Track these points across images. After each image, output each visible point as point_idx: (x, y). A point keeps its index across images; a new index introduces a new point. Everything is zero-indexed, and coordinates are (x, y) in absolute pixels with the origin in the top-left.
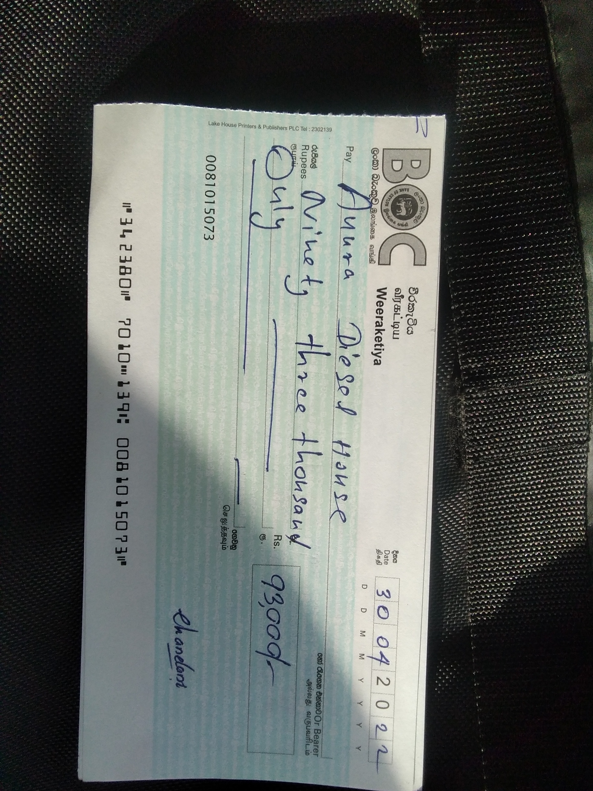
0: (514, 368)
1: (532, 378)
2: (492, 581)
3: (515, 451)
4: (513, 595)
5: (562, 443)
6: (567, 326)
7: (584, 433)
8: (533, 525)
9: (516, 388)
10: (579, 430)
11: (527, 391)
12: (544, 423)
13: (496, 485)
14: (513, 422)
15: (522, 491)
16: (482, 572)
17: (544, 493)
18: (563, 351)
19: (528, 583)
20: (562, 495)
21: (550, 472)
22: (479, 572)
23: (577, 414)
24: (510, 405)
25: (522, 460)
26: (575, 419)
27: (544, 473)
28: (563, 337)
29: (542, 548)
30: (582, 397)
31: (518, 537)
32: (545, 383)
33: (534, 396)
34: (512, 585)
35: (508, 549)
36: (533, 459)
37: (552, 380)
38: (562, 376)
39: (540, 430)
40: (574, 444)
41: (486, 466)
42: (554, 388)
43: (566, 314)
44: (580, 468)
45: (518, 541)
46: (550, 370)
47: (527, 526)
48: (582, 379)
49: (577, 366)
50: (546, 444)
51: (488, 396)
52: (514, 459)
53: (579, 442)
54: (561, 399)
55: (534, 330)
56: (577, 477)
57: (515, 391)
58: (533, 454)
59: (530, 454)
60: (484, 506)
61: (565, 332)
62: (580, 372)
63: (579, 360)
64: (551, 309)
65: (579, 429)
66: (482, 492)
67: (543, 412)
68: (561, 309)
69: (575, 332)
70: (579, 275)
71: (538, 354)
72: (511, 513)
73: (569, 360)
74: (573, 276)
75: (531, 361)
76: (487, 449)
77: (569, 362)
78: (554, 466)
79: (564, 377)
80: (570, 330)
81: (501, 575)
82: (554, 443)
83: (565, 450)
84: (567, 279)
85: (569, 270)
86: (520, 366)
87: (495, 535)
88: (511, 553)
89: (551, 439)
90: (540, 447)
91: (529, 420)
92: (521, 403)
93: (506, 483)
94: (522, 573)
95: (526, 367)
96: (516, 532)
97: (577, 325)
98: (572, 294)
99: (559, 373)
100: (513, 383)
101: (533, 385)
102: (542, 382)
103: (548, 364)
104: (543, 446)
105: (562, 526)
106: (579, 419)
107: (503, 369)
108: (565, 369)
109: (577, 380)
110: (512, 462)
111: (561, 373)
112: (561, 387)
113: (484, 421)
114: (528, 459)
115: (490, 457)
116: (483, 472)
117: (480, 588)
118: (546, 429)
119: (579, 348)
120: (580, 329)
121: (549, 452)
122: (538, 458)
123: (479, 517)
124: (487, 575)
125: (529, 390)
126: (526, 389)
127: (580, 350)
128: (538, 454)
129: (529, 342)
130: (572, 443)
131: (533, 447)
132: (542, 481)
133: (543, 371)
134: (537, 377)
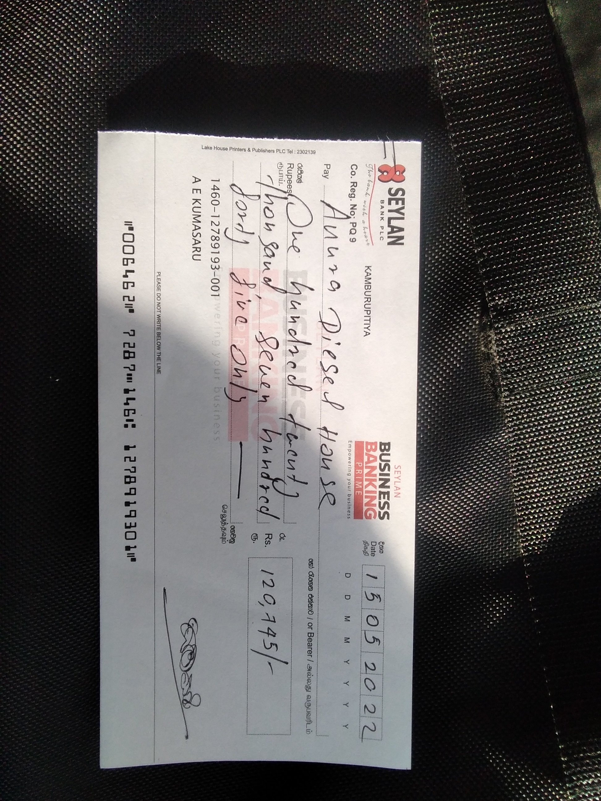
1: (557, 309)
2: (540, 511)
3: (548, 381)
4: (561, 523)
5: (593, 370)
6: (586, 256)
8: (575, 453)
9: (543, 319)
12: (573, 351)
13: (534, 416)
14: (544, 353)
15: (559, 420)
16: (529, 503)
17: (581, 420)
19: (575, 510)
21: (585, 399)
22: (527, 504)
24: (539, 336)
25: (556, 389)
27: (579, 401)
28: (583, 267)
29: (585, 476)
31: (561, 467)
32: (570, 313)
33: (561, 326)
34: (559, 513)
35: (552, 478)
36: (567, 387)
37: (577, 309)
38: (586, 304)
39: (571, 358)
41: (521, 398)
42: (579, 316)
43: (584, 245)
45: (562, 470)
46: (574, 299)
47: (568, 455)
50: (578, 372)
51: (517, 330)
52: (548, 389)
54: (588, 327)
55: (554, 263)
57: (542, 322)
58: (567, 383)
59: (563, 383)
60: (525, 438)
61: (584, 262)
64: (569, 242)
66: (521, 424)
67: (572, 341)
68: (578, 240)
70: (592, 207)
71: (561, 286)
72: (551, 443)
73: (591, 289)
74: (587, 208)
75: (555, 292)
76: (521, 381)
78: (588, 393)
79: (588, 306)
80: (590, 259)
81: (548, 505)
82: (585, 371)
85: (583, 203)
86: (544, 298)
87: (539, 466)
88: (555, 483)
89: (582, 367)
90: (572, 375)
91: (559, 349)
92: (549, 334)
93: (544, 413)
94: (568, 501)
95: (550, 298)
96: (558, 462)
98: (588, 226)
99: (583, 302)
100: (539, 315)
101: (558, 315)
102: (567, 311)
103: (571, 294)
104: (575, 374)
107: (529, 303)
108: (588, 297)
110: (546, 392)
111: (585, 301)
112: (586, 316)
113: (515, 354)
114: (562, 388)
115: (525, 388)
116: (519, 403)
117: (529, 519)
118: (576, 357)
121: (582, 379)
122: (572, 386)
123: (521, 449)
124: (535, 506)
125: (555, 320)
126: (553, 320)
128: (571, 382)
129: (551, 275)
131: (565, 376)
132: (578, 409)
133: (567, 301)
134: (562, 307)
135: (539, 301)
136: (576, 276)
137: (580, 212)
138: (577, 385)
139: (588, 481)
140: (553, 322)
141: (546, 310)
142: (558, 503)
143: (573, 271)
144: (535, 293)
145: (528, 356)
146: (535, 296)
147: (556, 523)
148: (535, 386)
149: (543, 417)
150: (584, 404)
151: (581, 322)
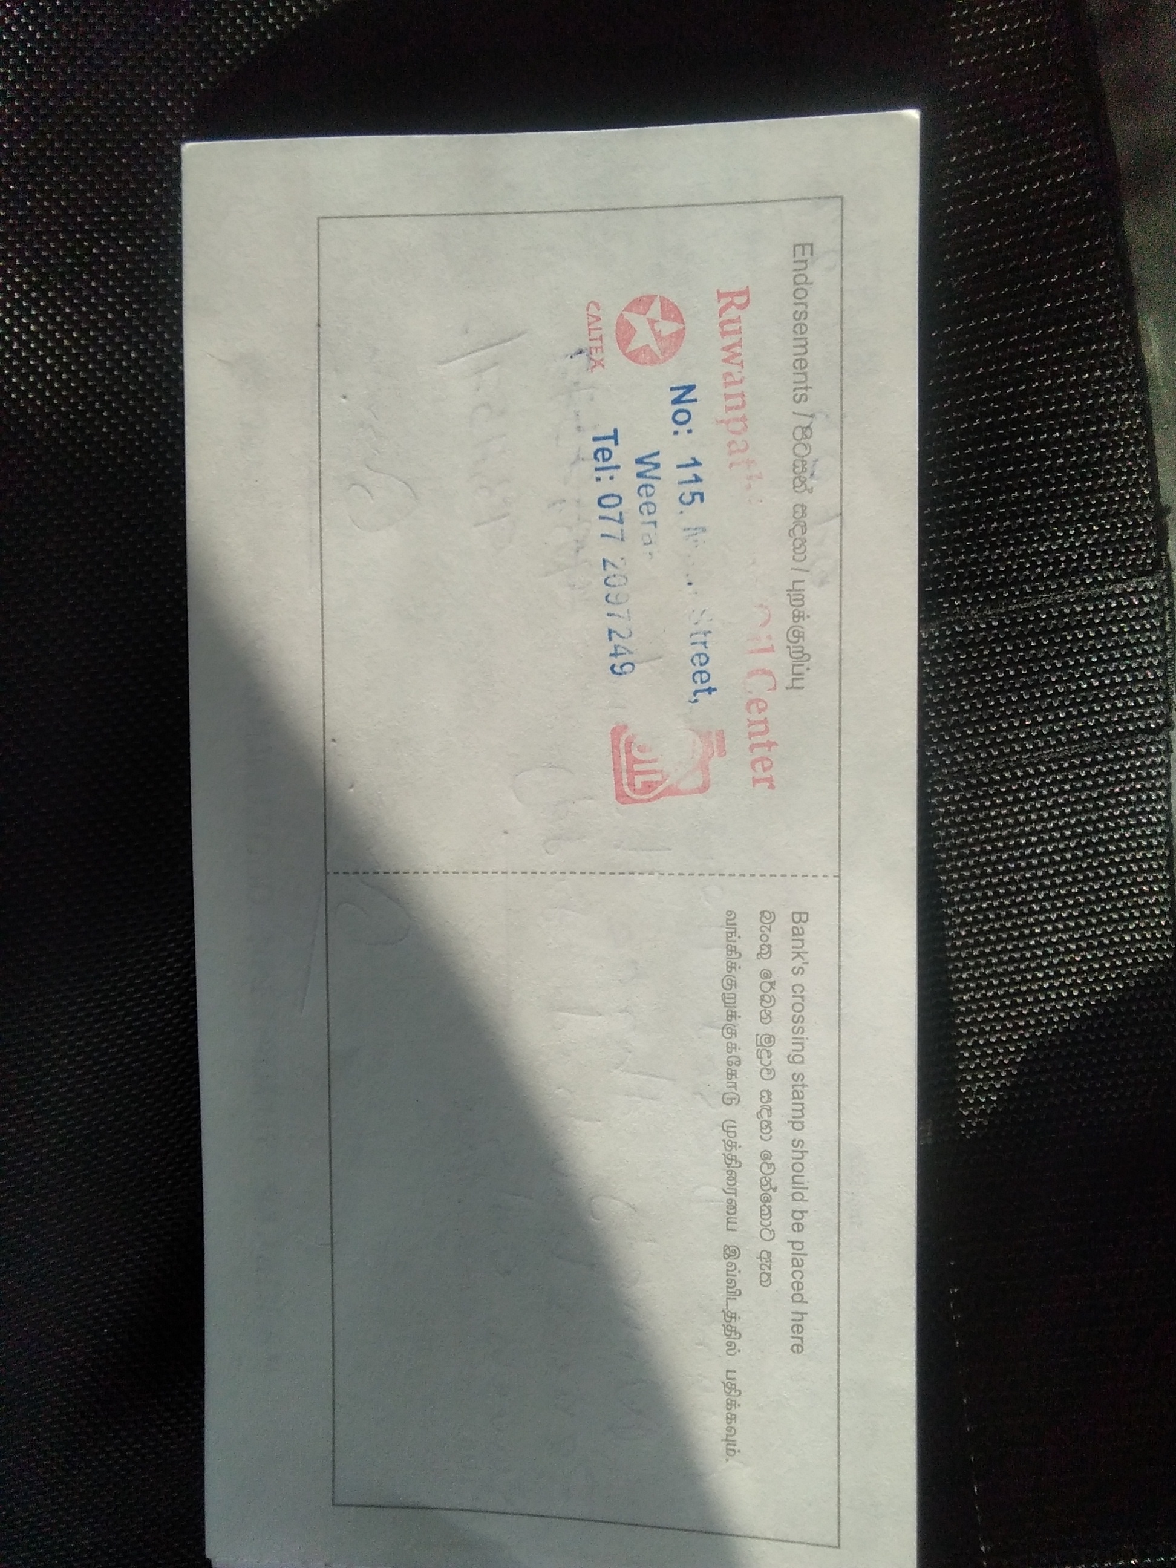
1: (1036, 592)
2: (976, 1043)
3: (1008, 755)
4: (1021, 1073)
5: (1111, 735)
6: (1108, 474)
7: (1158, 711)
8: (1059, 918)
9: (1003, 615)
10: (1147, 704)
12: (1068, 691)
13: (972, 832)
14: (1002, 691)
15: (1029, 844)
17: (1078, 846)
18: (1103, 530)
20: (1119, 851)
21: (1089, 799)
23: (1140, 668)
24: (993, 653)
25: (1027, 775)
26: (1136, 681)
27: (1075, 803)
28: (1099, 500)
29: (1080, 969)
30: (1148, 630)
31: (1028, 947)
32: (1066, 602)
33: (1044, 632)
34: (1018, 1050)
35: (1006, 973)
36: (1050, 771)
37: (1081, 596)
38: (1101, 585)
39: (1061, 706)
40: (1137, 735)
41: (947, 791)
42: (1085, 612)
43: (1104, 448)
44: (1153, 788)
45: (1028, 955)
46: (1075, 572)
47: (1045, 922)
48: (1146, 591)
49: (1134, 560)
50: (1076, 737)
51: (943, 636)
52: (1007, 774)
53: (1148, 731)
54: (1103, 636)
55: (1035, 486)
56: (1148, 809)
57: (1001, 622)
58: (1049, 762)
59: (1041, 762)
61: (1103, 489)
62: (1141, 574)
63: (1138, 547)
64: (1070, 439)
65: (1147, 701)
67: (1066, 666)
68: (1092, 437)
69: (1125, 486)
70: (1127, 363)
71: (1047, 539)
72: (1008, 894)
73: (1115, 550)
74: (1116, 365)
75: (1033, 555)
76: (947, 753)
77: (1117, 553)
78: (1096, 786)
79: (1106, 588)
80: (1116, 482)
81: (993, 1031)
82: (1094, 735)
83: (1118, 749)
84: (1103, 372)
85: (1107, 352)
86: (1009, 567)
87: (978, 944)
88: (1013, 983)
89: (1086, 727)
90: (1063, 745)
91: (1036, 685)
92: (1017, 649)
93: (995, 827)
94: (1039, 1023)
95: (1021, 568)
96: (1022, 936)
97: (1130, 472)
98: (1114, 405)
99: (1095, 579)
100: (994, 604)
101: (1039, 607)
102: (1059, 599)
103: (1069, 560)
104: (1070, 741)
105: (1122, 919)
106: (1146, 680)
107: (973, 576)
108: (1107, 569)
109: (1135, 592)
110: (1004, 780)
111: (1100, 578)
112: (1101, 611)
114: (1038, 773)
115: (955, 769)
118: (1073, 704)
119: (1135, 521)
120: (1137, 479)
121: (1084, 755)
122: (1061, 769)
125: (1031, 618)
126: (1025, 617)
127: (1140, 526)
128: (1061, 759)
130: (1132, 734)
131: (1047, 745)
132: (1073, 821)
133: (1060, 576)
134: (1048, 589)
135: (997, 572)
136: (1082, 519)
137: (1098, 373)
138: (1073, 766)
139: (1085, 982)
140: (1026, 621)
141: (1011, 593)
142: (1016, 1027)
143: (1075, 507)
144: (987, 553)
145: (966, 697)
146: (988, 561)
147: (1009, 1072)
148: (979, 765)
149: (993, 835)
150: (1085, 811)
151: (1088, 626)
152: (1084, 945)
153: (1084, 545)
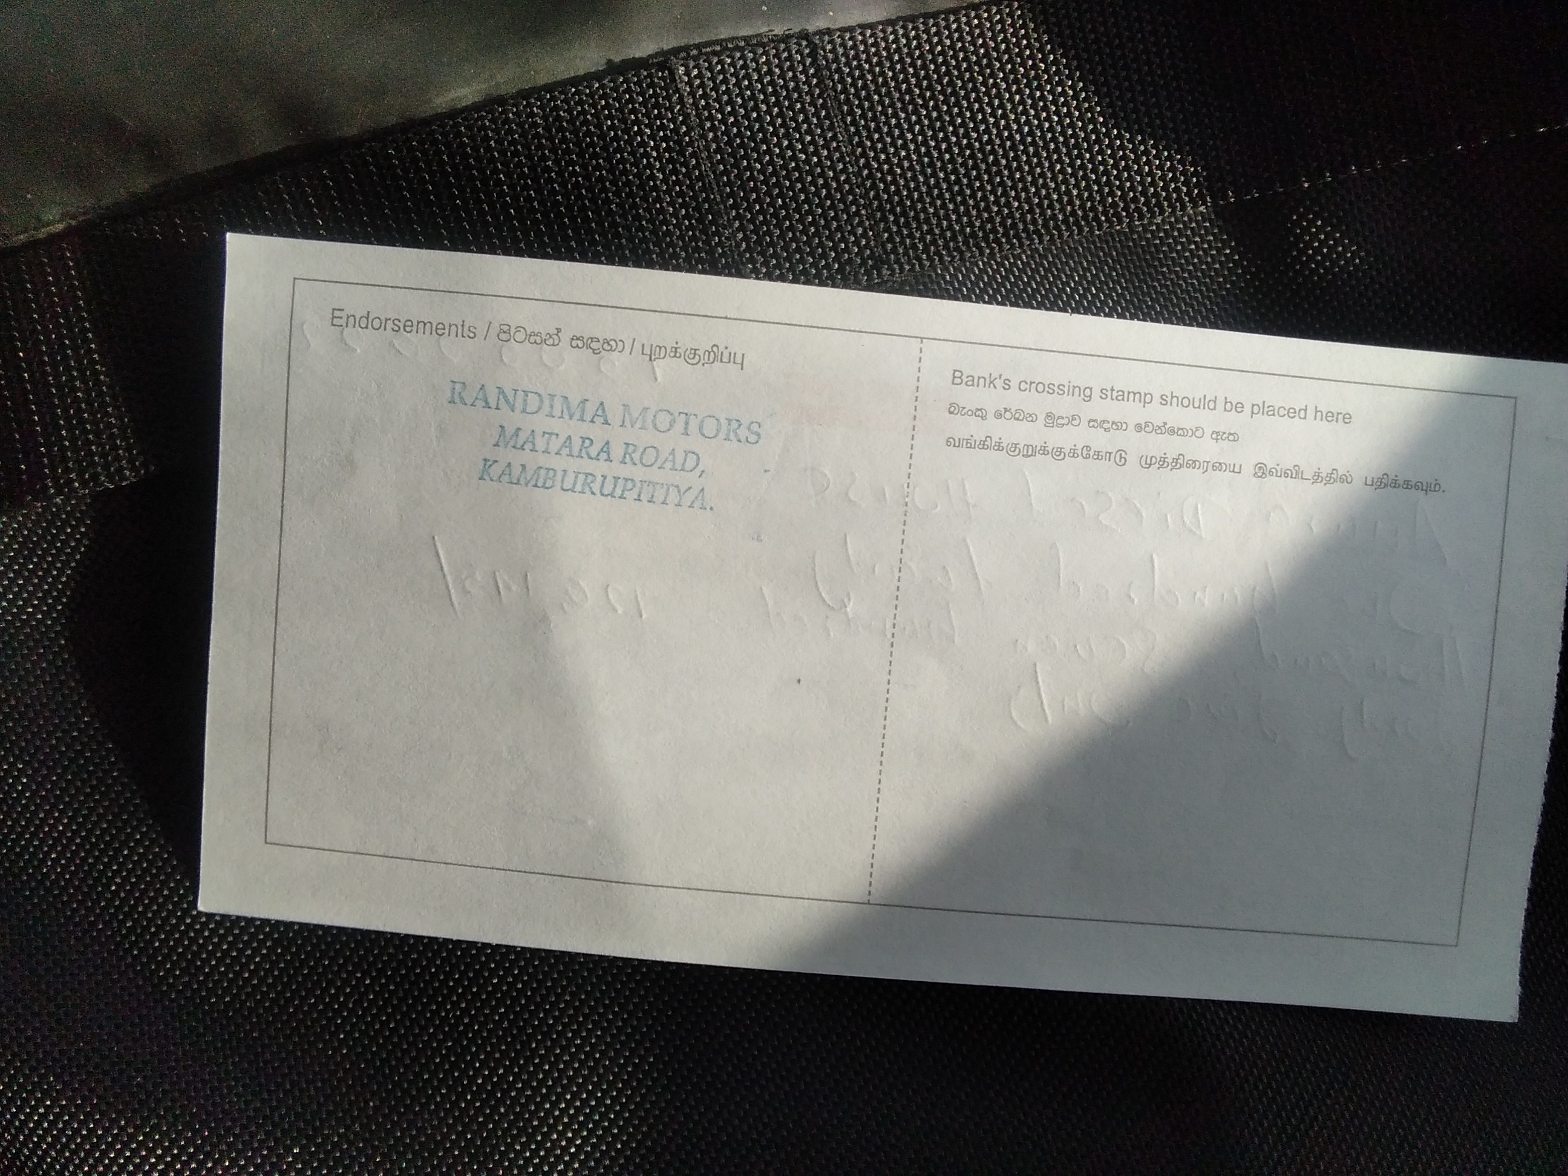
0: (687, 216)
1: (700, 178)
2: (1117, 177)
3: (851, 185)
4: (1140, 132)
5: (820, 89)
6: (586, 122)
7: (794, 48)
8: (993, 114)
9: (725, 206)
10: (790, 58)
11: (729, 183)
12: (787, 135)
13: (924, 209)
14: (794, 198)
15: (928, 154)
16: (1103, 201)
17: (925, 106)
18: (637, 122)
19: (1111, 105)
20: (924, 67)
22: (1104, 206)
23: (757, 70)
24: (762, 211)
25: (867, 165)
26: (770, 72)
27: (886, 115)
28: (610, 128)
29: (1037, 88)
30: (723, 66)
31: (1023, 141)
32: (707, 148)
33: (736, 165)
34: (1119, 136)
35: (1048, 158)
36: (861, 144)
37: (699, 135)
38: (687, 116)
39: (801, 140)
40: (819, 65)
41: (890, 239)
42: (713, 128)
43: (561, 129)
44: (864, 42)
45: (1029, 139)
46: (678, 143)
47: (998, 128)
48: (687, 73)
49: (661, 88)
50: (828, 122)
52: (868, 184)
53: (813, 54)
54: (733, 108)
55: (604, 190)
56: (883, 44)
57: (732, 207)
58: (852, 145)
59: (853, 152)
60: (971, 224)
61: (599, 126)
62: (673, 80)
63: (649, 86)
64: (557, 162)
65: (786, 59)
67: (764, 140)
68: (553, 142)
69: (594, 105)
70: (482, 118)
72: (975, 167)
73: (654, 107)
74: (483, 128)
75: (667, 184)
76: (856, 243)
77: (657, 105)
78: (868, 97)
79: (689, 111)
80: (592, 115)
81: (1104, 162)
82: (824, 106)
83: (833, 80)
84: (491, 138)
85: (472, 138)
86: (682, 206)
87: (1025, 189)
88: (1057, 150)
89: (817, 114)
90: (835, 134)
91: (784, 167)
92: (755, 189)
94: (1092, 120)
95: (681, 194)
96: (1014, 147)
97: (581, 102)
98: (520, 125)
99: (682, 123)
100: (717, 215)
101: (714, 173)
102: (704, 155)
103: (668, 149)
104: (831, 127)
105: (987, 55)
106: (768, 63)
108: (672, 113)
109: (690, 83)
110: (874, 186)
111: (681, 118)
112: (710, 114)
113: (802, 260)
114: (864, 154)
115: (870, 234)
116: (902, 242)
117: (1135, 200)
118: (797, 129)
119: (625, 92)
120: (586, 95)
121: (842, 113)
122: (858, 133)
123: (994, 230)
124: (1107, 190)
125: (725, 179)
126: (725, 185)
127: (629, 87)
128: (850, 135)
129: (630, 195)
130: (818, 69)
131: (838, 148)
132: (903, 115)
133: (684, 156)
134: (697, 166)
136: (629, 142)
137: (493, 143)
139: (1049, 81)
142: (1098, 141)
143: (619, 149)
146: (678, 226)
147: (1140, 143)
148: (864, 211)
149: (925, 189)
150: (892, 105)
151: (726, 124)
152: (1014, 88)
153: (652, 137)
